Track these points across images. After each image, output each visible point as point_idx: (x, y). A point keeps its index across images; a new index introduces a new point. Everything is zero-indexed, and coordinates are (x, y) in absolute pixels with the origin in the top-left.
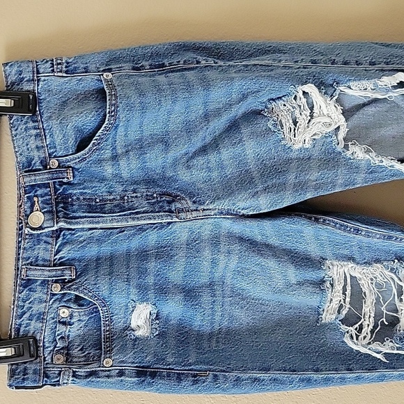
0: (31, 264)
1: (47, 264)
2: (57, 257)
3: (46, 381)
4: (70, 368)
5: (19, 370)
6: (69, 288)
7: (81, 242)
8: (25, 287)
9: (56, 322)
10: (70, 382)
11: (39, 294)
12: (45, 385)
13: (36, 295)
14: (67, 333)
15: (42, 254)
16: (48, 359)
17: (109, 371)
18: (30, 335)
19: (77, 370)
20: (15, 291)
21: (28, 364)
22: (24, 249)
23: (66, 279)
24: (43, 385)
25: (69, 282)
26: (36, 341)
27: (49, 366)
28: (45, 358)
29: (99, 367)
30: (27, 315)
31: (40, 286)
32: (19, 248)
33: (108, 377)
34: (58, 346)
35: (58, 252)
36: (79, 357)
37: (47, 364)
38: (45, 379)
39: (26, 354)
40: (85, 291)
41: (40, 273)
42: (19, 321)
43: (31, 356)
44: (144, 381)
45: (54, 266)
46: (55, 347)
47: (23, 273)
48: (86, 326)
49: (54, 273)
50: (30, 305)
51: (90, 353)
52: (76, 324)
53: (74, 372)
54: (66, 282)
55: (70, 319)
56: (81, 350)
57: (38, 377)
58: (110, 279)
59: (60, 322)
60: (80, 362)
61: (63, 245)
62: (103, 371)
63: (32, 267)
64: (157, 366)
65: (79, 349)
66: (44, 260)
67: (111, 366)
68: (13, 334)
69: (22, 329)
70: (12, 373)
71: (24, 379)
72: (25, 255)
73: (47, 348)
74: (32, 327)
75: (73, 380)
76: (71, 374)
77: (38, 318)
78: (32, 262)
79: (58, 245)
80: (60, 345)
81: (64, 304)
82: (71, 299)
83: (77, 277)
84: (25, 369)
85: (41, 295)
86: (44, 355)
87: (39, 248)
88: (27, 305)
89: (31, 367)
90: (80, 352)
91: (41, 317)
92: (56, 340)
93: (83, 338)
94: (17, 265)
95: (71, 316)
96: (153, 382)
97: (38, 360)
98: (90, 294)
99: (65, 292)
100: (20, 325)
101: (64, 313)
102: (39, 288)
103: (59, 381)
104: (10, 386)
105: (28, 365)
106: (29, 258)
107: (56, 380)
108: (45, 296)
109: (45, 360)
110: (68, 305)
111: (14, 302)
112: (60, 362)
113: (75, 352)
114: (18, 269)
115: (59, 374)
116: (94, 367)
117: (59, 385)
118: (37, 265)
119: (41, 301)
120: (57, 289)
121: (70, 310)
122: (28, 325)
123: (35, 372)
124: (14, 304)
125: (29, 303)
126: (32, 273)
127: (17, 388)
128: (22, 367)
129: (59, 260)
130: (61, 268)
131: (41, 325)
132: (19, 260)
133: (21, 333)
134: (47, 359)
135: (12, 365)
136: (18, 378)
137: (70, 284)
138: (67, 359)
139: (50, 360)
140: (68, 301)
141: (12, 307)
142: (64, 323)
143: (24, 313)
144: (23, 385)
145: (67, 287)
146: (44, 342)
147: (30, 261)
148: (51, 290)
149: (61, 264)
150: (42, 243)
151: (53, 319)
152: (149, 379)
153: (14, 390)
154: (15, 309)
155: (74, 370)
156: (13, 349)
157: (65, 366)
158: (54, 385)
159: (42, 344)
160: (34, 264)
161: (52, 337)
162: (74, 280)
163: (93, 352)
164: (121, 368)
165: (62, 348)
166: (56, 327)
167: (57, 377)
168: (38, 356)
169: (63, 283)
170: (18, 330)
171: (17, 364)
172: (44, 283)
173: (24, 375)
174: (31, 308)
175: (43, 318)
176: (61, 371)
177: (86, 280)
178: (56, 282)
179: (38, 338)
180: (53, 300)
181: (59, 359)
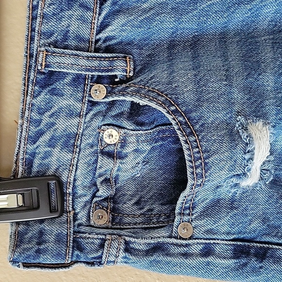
0: (55, 45)
1: (83, 46)
2: (102, 35)
3: (77, 256)
4: (120, 236)
5: (30, 234)
6: (123, 93)
7: (145, 11)
8: (43, 87)
9: (96, 152)
10: (120, 259)
11: (68, 100)
12: (76, 262)
13: (62, 103)
14: (114, 173)
15: (75, 27)
16: (82, 217)
17: (187, 246)
18: (51, 172)
19: (132, 240)
20: (26, 93)
21: (45, 224)
22: (44, 16)
23: (116, 76)
24: (74, 263)
25: (122, 82)
26: (60, 184)
27: (83, 229)
28: (75, 215)
29: (170, 237)
30: (46, 137)
31: (69, 85)
32: (34, 18)
33: (186, 255)
34: (99, 194)
35: (103, 27)
36: (134, 216)
37: (80, 225)
38: (76, 252)
39: (44, 205)
40: (152, 94)
41: (71, 60)
42: (31, 148)
43: (52, 211)
44: (245, 265)
45: (97, 50)
46: (94, 196)
47: (40, 60)
48: (146, 162)
49: (96, 63)
50: (52, 120)
51: (151, 210)
52: (131, 157)
53: (127, 243)
54: (117, 83)
55: (122, 147)
56: (137, 203)
57: (64, 248)
58: (195, 75)
59: (103, 153)
60: (135, 224)
61: (113, 14)
62: (177, 245)
63: (57, 50)
64: (268, 239)
65: (133, 202)
66: (79, 38)
67: (190, 238)
68: (21, 169)
69: (37, 162)
70: (18, 240)
71: (38, 252)
72: (45, 28)
73: (80, 197)
74: (54, 159)
75: (125, 257)
76: (122, 247)
77: (66, 145)
78: (56, 42)
79: (103, 15)
80: (103, 192)
81: (110, 121)
82: (122, 113)
83: (137, 74)
84: (41, 233)
85: (71, 102)
86: (74, 209)
87: (70, 17)
88: (46, 119)
89: (53, 230)
90: (135, 207)
91: (70, 142)
92: (95, 185)
93: (141, 184)
94: (29, 48)
95: (123, 143)
96: (261, 267)
97: (64, 218)
98: (160, 98)
99: (116, 98)
100: (33, 155)
101: (112, 137)
102: (68, 90)
103: (101, 257)
104: (14, 262)
105: (46, 226)
106: (52, 34)
107: (95, 255)
108: (79, 105)
109: (75, 219)
110: (118, 123)
111: (23, 113)
112: (101, 222)
113: (128, 206)
114: (31, 56)
115: (102, 246)
116: (160, 236)
117: (100, 263)
118: (66, 47)
119: (71, 114)
120: (99, 93)
121: (123, 131)
122: (47, 155)
123: (59, 239)
124: (22, 117)
125: (51, 116)
126: (57, 59)
127: (27, 265)
128: (36, 229)
129: (105, 41)
130: (109, 55)
131: (70, 156)
132: (32, 39)
133: (35, 169)
134: (79, 216)
135: (18, 223)
136: (28, 249)
137: (124, 86)
138: (113, 219)
139: (84, 220)
140: (119, 115)
141: (20, 121)
142: (110, 155)
143: (40, 134)
144: (37, 261)
145: (119, 91)
146: (74, 187)
147: (53, 39)
148: (90, 96)
149: (108, 50)
150: (76, 6)
151: (92, 146)
152: (254, 262)
153: (22, 269)
154: (25, 125)
155: (127, 239)
156: (20, 196)
157: (110, 231)
158: (92, 264)
159: (70, 190)
160: (62, 44)
161: (90, 178)
162: (131, 79)
163: (157, 208)
164: (207, 241)
165: (106, 199)
166: (96, 161)
167: (97, 251)
168: (63, 211)
169: (112, 82)
170: (29, 164)
171: (27, 223)
172: (78, 80)
173: (39, 244)
174: (53, 124)
175: (74, 145)
176: (104, 240)
177: (152, 78)
178: (99, 80)
179: (64, 179)
180: (92, 113)
181: (101, 218)
